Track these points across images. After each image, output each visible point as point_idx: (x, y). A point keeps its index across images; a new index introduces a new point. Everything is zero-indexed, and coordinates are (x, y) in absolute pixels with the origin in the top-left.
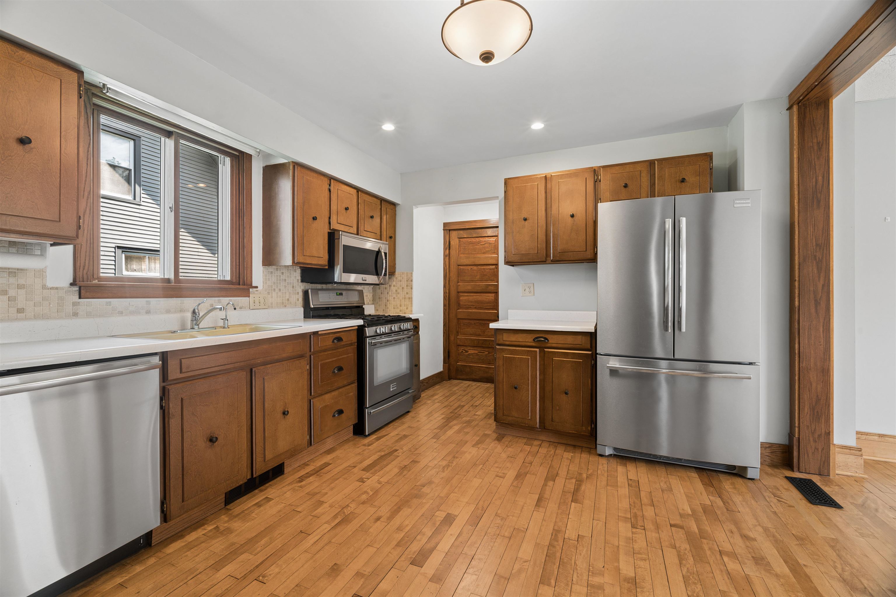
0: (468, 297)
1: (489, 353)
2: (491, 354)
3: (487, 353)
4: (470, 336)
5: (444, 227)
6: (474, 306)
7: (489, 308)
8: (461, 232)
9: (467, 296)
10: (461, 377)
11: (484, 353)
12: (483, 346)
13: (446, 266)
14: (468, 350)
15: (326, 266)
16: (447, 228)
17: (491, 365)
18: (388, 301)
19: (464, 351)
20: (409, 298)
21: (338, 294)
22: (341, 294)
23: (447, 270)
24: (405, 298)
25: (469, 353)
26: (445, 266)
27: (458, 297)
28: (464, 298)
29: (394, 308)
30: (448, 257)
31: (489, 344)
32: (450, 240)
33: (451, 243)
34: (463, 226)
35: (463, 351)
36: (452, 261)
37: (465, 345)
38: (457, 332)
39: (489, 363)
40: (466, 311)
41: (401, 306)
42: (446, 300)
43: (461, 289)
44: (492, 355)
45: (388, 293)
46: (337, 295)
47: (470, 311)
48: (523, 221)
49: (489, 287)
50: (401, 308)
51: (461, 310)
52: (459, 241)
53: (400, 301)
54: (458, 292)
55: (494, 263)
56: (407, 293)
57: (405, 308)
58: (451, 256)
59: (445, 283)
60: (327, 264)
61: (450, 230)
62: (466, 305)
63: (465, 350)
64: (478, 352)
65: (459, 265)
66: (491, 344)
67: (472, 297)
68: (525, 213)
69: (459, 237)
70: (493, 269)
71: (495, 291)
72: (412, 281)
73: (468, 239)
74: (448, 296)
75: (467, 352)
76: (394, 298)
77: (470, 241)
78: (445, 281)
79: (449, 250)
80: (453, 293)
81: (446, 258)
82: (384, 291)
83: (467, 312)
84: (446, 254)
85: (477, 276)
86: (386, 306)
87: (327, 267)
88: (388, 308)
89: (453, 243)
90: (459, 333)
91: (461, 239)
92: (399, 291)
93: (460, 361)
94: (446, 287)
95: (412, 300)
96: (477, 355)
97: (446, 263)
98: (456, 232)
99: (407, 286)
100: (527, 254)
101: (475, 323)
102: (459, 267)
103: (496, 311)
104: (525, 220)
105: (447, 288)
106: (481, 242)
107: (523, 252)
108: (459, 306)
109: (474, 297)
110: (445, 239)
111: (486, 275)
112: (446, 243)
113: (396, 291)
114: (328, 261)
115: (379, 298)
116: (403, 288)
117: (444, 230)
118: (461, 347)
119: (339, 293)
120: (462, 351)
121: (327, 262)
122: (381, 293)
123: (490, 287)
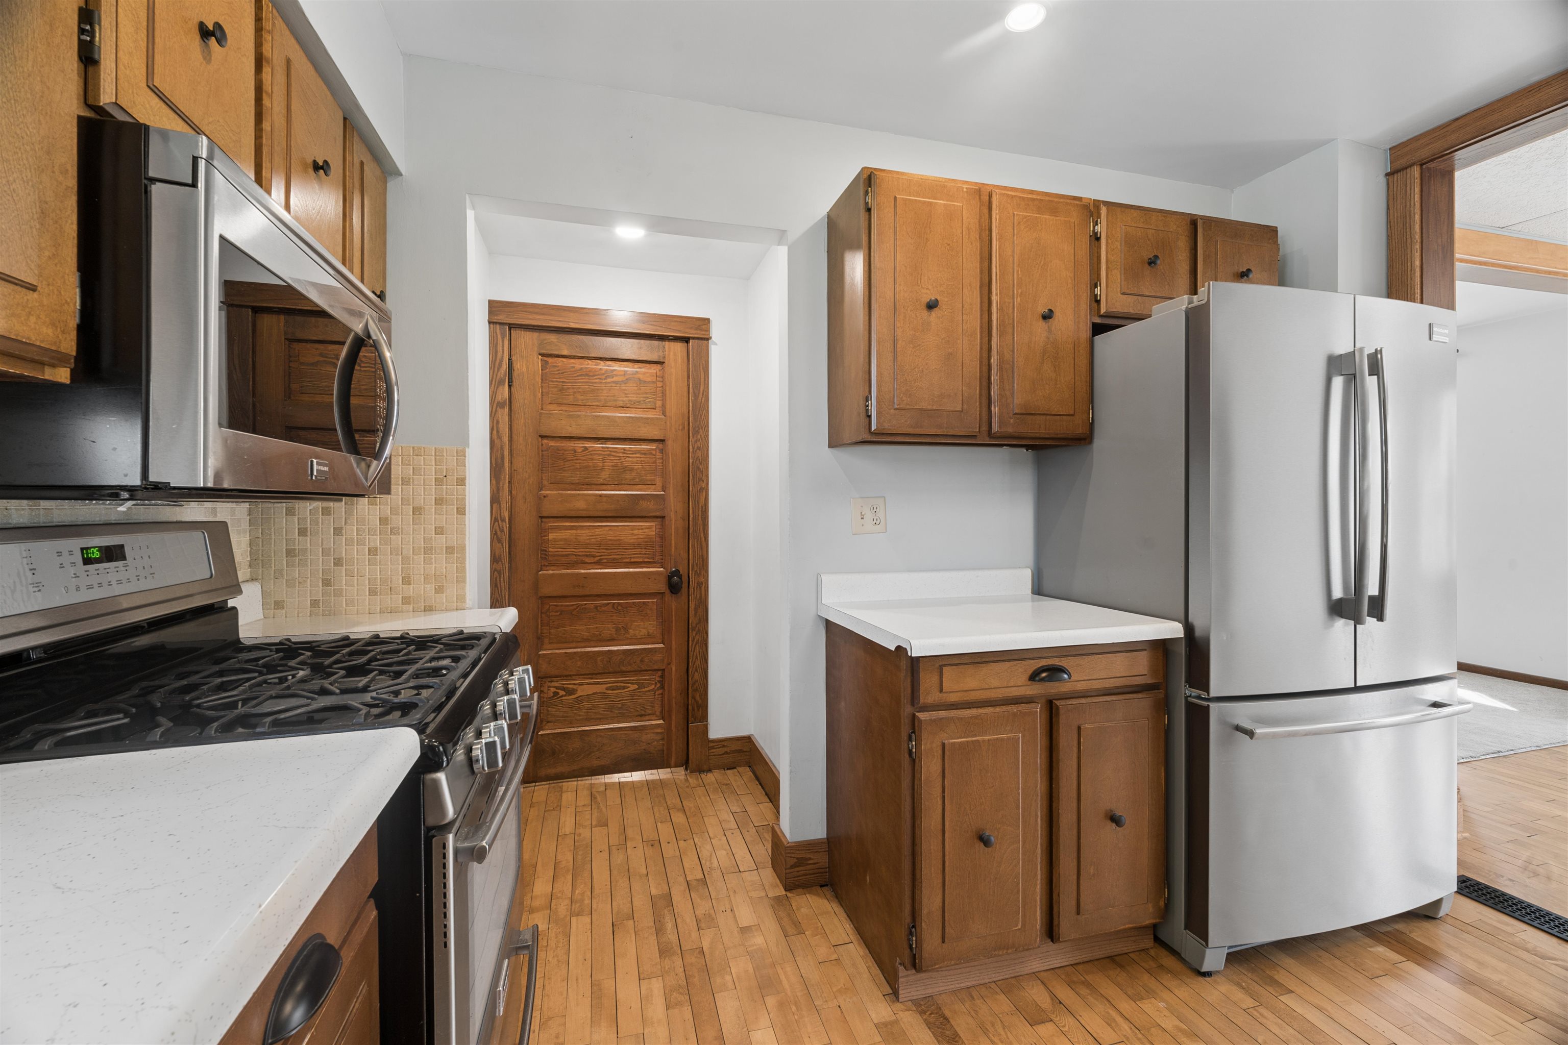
0: (574, 532)
1: (641, 685)
2: (646, 689)
3: (636, 686)
4: (582, 645)
5: (490, 313)
6: (594, 556)
7: (641, 560)
8: (552, 337)
9: (572, 528)
10: (552, 771)
11: (624, 688)
12: (624, 669)
13: (500, 437)
14: (575, 687)
15: (57, 359)
16: (502, 318)
17: (647, 718)
18: (338, 562)
19: (562, 693)
20: (450, 550)
21: (96, 554)
22: (113, 554)
23: (502, 449)
24: (428, 551)
25: (579, 693)
26: (495, 436)
27: (541, 533)
28: (558, 535)
29: (372, 592)
30: (506, 410)
31: (642, 661)
32: (514, 358)
33: (517, 366)
34: (557, 318)
35: (558, 693)
36: (520, 423)
37: (567, 673)
38: (538, 638)
39: (641, 716)
40: (567, 574)
41: (406, 581)
42: (499, 541)
43: (550, 508)
44: (649, 691)
45: (338, 531)
46: (87, 561)
47: (583, 571)
48: (925, 313)
49: (641, 502)
50: (410, 590)
51: (551, 572)
52: (545, 365)
53: (405, 560)
54: (542, 517)
55: (656, 438)
56: (439, 531)
57: (430, 588)
58: (515, 406)
59: (498, 490)
60: (69, 345)
61: (512, 326)
62: (567, 555)
63: (563, 689)
64: (607, 689)
65: (542, 437)
66: (646, 660)
67: (587, 531)
68: (930, 287)
69: (545, 352)
70: (651, 454)
71: (658, 514)
72: (462, 482)
73: (572, 361)
74: (506, 530)
75: (571, 692)
76: (373, 551)
77: (581, 369)
78: (498, 482)
79: (510, 386)
80: (526, 520)
81: (500, 411)
82: (315, 522)
83: (572, 574)
84: (499, 398)
85: (602, 469)
86: (327, 583)
87: (63, 375)
88: (338, 593)
89: (524, 369)
90: (546, 640)
91: (550, 360)
92: (397, 521)
93: (548, 722)
94: (499, 503)
95: (464, 559)
96: (604, 696)
97: (501, 425)
98: (535, 335)
99: (439, 501)
100: (935, 410)
101: (596, 607)
102: (545, 441)
103: (662, 569)
104: (931, 306)
105: (505, 506)
106: (616, 375)
107: (924, 405)
108: (545, 558)
109: (598, 531)
110: (496, 352)
111: (632, 470)
112: (500, 365)
113: (383, 521)
114: (80, 328)
115: (290, 553)
116: (417, 511)
117: (490, 323)
118: (552, 682)
119: (100, 549)
120: (556, 694)
121: (73, 335)
122: (302, 532)
123: (644, 504)
